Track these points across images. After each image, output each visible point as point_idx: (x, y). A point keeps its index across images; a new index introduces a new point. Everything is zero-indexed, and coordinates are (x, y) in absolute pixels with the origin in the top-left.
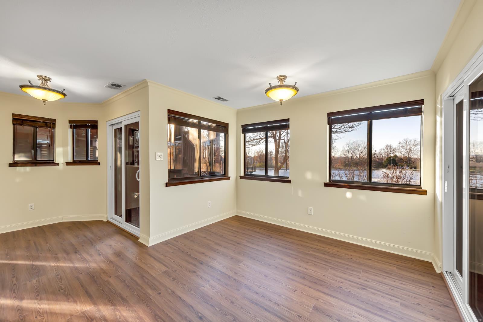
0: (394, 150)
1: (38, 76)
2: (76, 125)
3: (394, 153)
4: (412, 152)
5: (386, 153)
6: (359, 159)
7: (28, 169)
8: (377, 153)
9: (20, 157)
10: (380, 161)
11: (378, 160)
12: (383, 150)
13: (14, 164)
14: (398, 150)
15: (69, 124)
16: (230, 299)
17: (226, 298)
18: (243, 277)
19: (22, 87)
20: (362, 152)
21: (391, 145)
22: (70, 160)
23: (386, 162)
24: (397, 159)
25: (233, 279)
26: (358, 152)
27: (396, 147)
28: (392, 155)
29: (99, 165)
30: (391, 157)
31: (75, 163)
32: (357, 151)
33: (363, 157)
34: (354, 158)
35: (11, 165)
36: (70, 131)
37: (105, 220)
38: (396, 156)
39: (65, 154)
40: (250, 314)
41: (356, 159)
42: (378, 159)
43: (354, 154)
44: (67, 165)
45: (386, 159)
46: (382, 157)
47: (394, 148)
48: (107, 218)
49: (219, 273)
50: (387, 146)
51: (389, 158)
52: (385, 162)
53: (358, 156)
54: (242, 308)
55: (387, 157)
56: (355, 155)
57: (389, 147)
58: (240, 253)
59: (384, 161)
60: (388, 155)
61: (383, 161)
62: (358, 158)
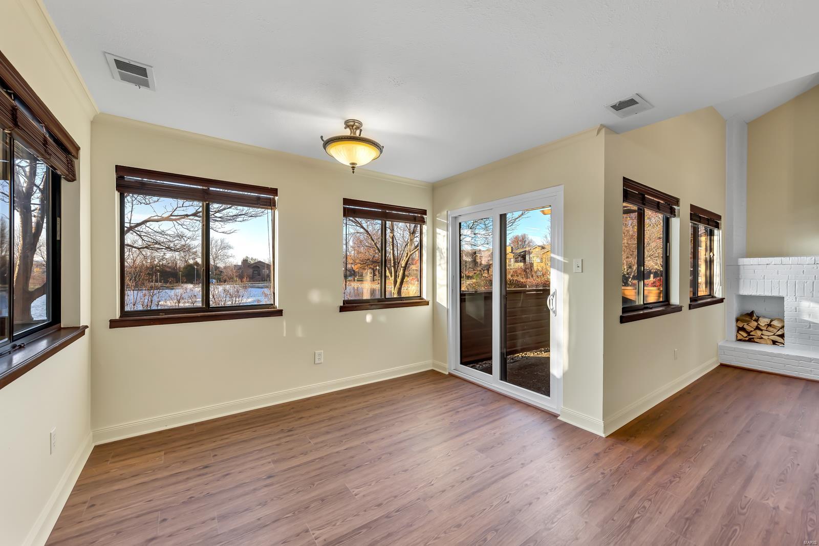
3: (194, 259)
4: (219, 257)
5: (183, 257)
8: (167, 257)
11: (168, 270)
16: (451, 527)
17: (445, 533)
18: (395, 497)
25: (396, 512)
28: (191, 262)
40: (485, 509)
42: (170, 267)
49: (364, 531)
54: (472, 516)
58: (314, 485)
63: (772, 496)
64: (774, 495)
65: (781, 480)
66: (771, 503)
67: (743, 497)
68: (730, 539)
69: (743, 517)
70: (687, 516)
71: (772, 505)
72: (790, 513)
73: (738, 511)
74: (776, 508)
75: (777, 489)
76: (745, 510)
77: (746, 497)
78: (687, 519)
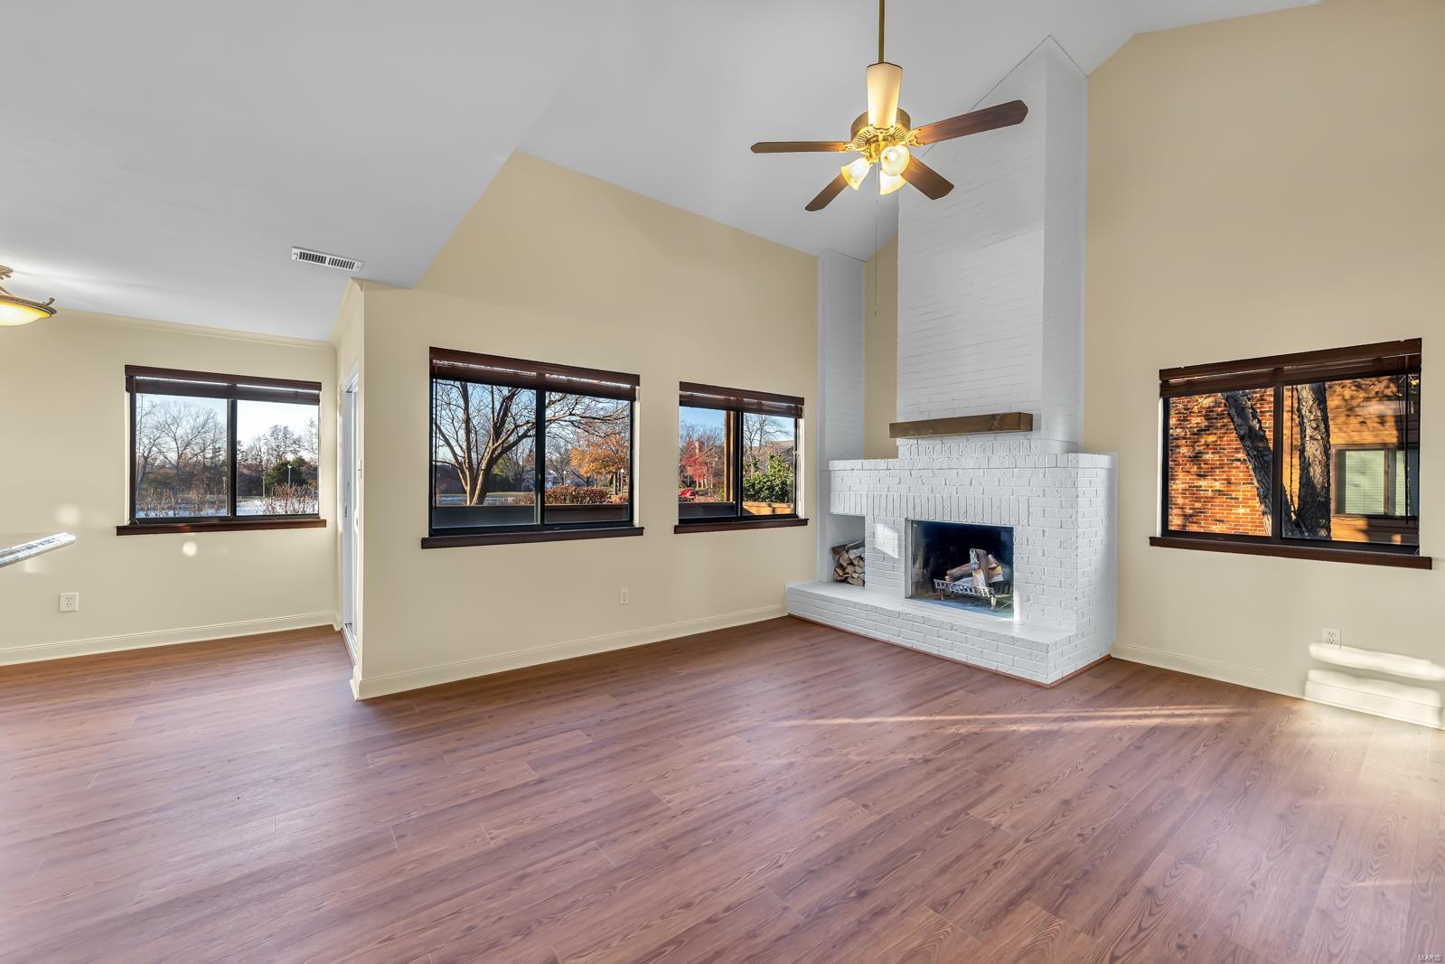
0: (295, 443)
6: (177, 467)
10: (254, 474)
12: (263, 442)
14: (306, 444)
20: (188, 444)
21: (286, 428)
23: (272, 478)
24: (303, 469)
26: (174, 443)
27: (302, 434)
30: (287, 463)
32: (168, 439)
33: (195, 459)
34: (153, 465)
38: (301, 461)
41: (163, 467)
43: (154, 449)
45: (274, 469)
46: (261, 461)
47: (296, 437)
50: (275, 431)
51: (283, 464)
52: (269, 478)
53: (173, 456)
55: (274, 462)
56: (161, 452)
57: (281, 434)
59: (268, 475)
60: (279, 457)
61: (264, 473)
62: (173, 462)
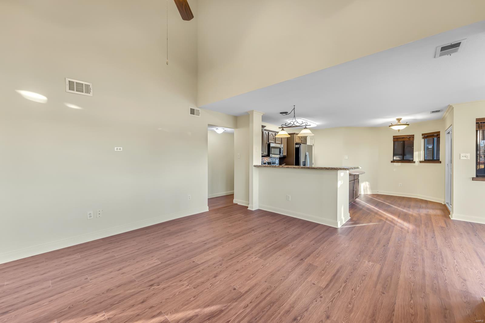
1: (396, 119)
2: (426, 136)
7: (400, 164)
9: (396, 158)
13: (393, 161)
15: (422, 137)
19: (390, 126)
22: (422, 159)
29: (441, 163)
31: (426, 161)
35: (392, 162)
36: (423, 140)
37: (443, 204)
39: (419, 156)
44: (420, 163)
48: (444, 202)
63: (370, 266)
64: (369, 267)
65: (364, 276)
66: (371, 263)
67: (381, 264)
68: (384, 250)
69: (381, 257)
70: (399, 255)
71: (370, 262)
72: (364, 260)
73: (382, 258)
74: (369, 261)
75: (367, 270)
76: (380, 259)
77: (380, 265)
78: (398, 254)
